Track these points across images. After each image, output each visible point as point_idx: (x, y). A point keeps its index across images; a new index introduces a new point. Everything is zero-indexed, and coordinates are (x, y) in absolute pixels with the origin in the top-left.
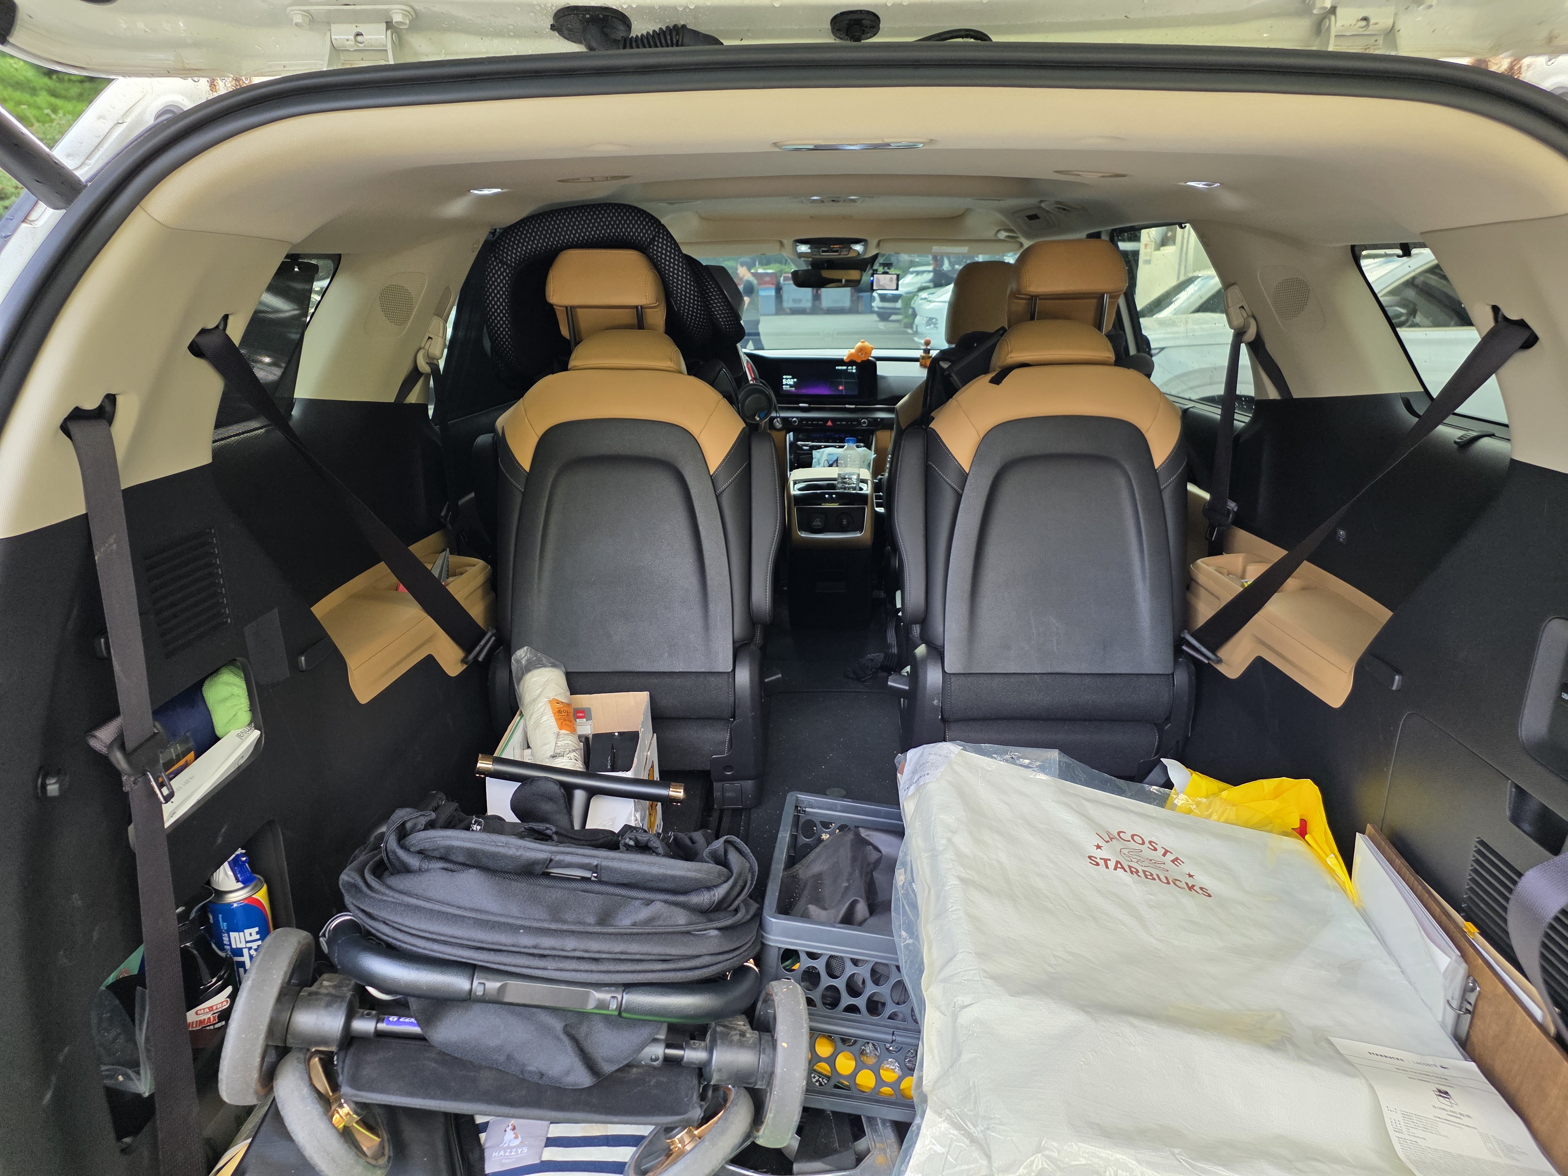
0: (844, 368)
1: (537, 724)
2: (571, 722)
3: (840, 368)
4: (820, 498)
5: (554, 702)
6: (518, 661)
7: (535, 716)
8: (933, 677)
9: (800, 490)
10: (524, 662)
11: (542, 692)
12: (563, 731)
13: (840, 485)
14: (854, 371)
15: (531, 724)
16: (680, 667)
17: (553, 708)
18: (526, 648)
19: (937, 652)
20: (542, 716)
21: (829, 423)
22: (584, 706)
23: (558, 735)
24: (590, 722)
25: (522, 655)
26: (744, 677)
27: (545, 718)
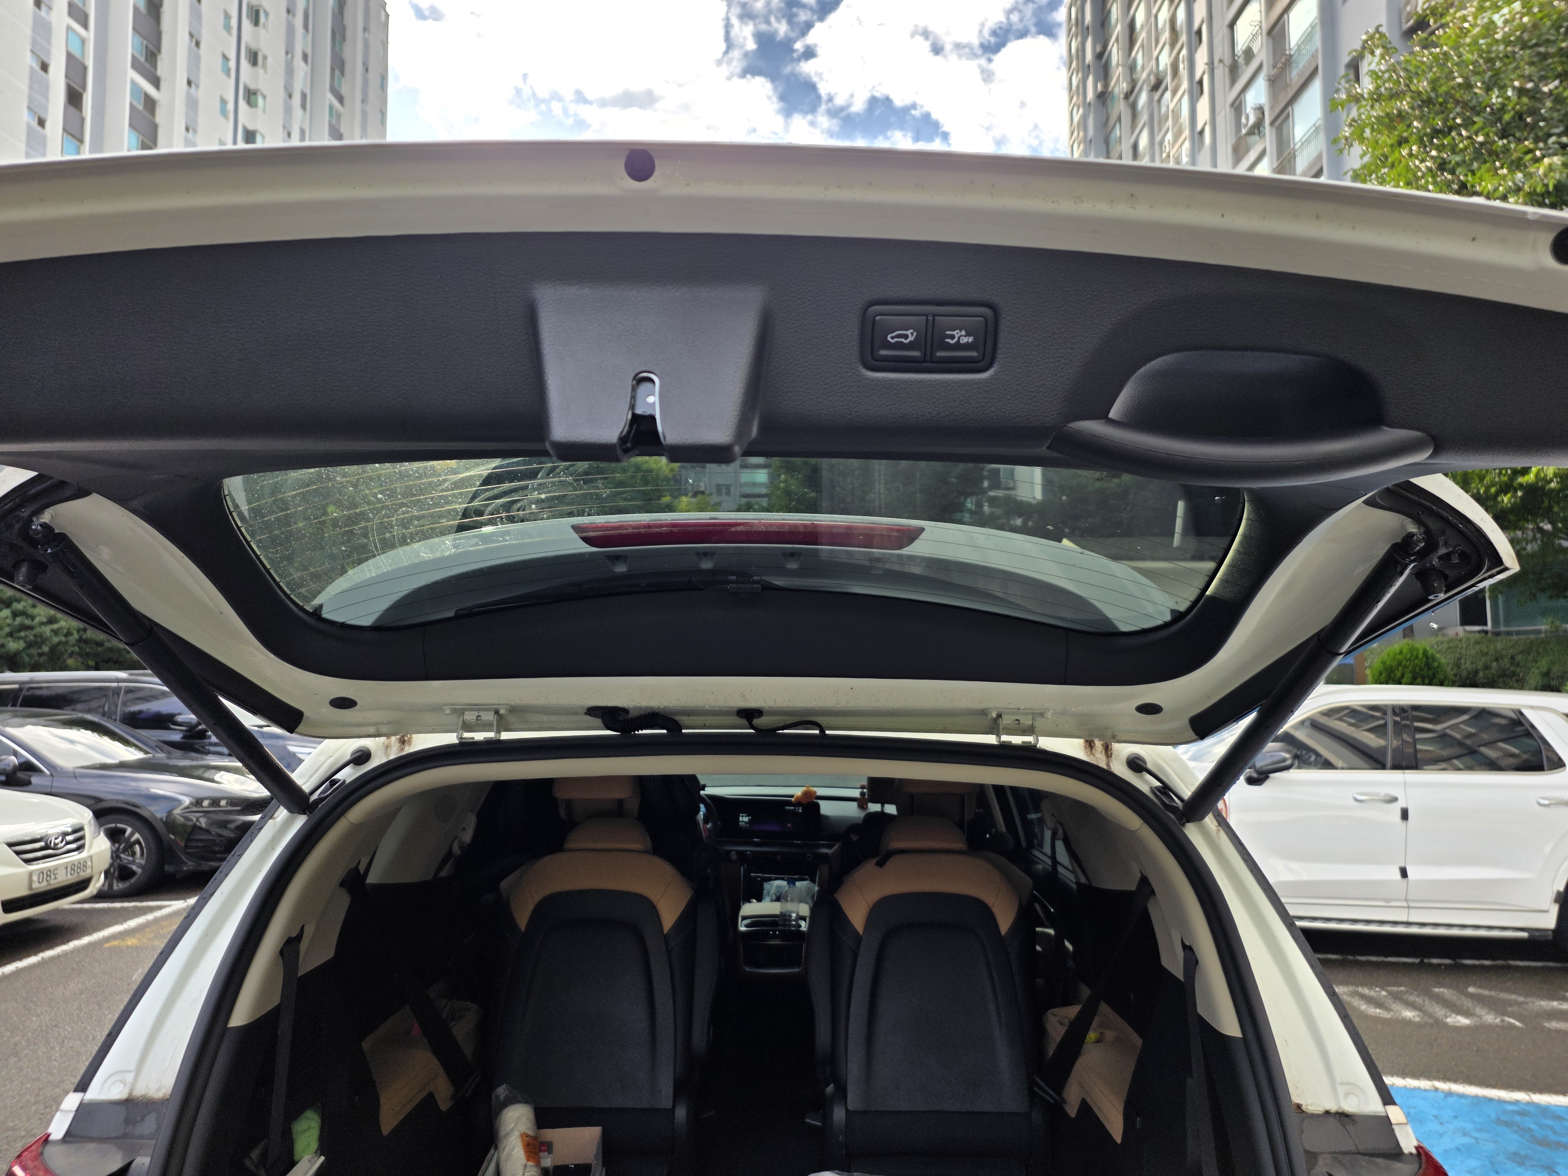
0: (792, 808)
1: (509, 1156)
2: (536, 1154)
3: (788, 808)
4: (764, 935)
5: (524, 1135)
6: (498, 1097)
7: (507, 1148)
8: (839, 1114)
9: (746, 926)
10: (502, 1097)
11: (515, 1126)
12: (530, 1163)
13: (782, 922)
14: (800, 811)
15: (503, 1156)
16: (630, 1104)
17: (523, 1141)
18: (504, 1085)
19: (842, 1092)
20: (513, 1148)
21: (779, 857)
22: (548, 1140)
23: (525, 1166)
24: (551, 1156)
25: (502, 1091)
26: (681, 1113)
27: (515, 1151)
